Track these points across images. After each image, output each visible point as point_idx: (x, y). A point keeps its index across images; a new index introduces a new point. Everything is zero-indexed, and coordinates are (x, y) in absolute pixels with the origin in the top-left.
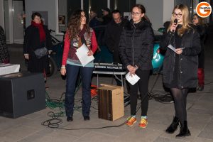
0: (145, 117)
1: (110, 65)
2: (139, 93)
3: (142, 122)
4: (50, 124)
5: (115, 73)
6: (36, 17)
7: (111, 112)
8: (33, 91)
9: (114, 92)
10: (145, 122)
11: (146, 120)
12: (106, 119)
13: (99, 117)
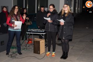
0: (54, 52)
1: (39, 30)
2: (52, 42)
3: (53, 55)
4: (12, 56)
5: (41, 34)
6: (4, 8)
7: (39, 50)
9: (41, 42)
10: (54, 55)
11: (55, 53)
12: (37, 53)
13: (34, 53)
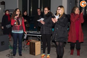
0: (49, 55)
1: (35, 32)
3: (48, 57)
4: (9, 56)
5: (37, 35)
6: (7, 11)
7: (35, 52)
8: (4, 42)
9: (36, 43)
10: (49, 57)
11: (49, 56)
12: (33, 54)
13: (30, 54)
